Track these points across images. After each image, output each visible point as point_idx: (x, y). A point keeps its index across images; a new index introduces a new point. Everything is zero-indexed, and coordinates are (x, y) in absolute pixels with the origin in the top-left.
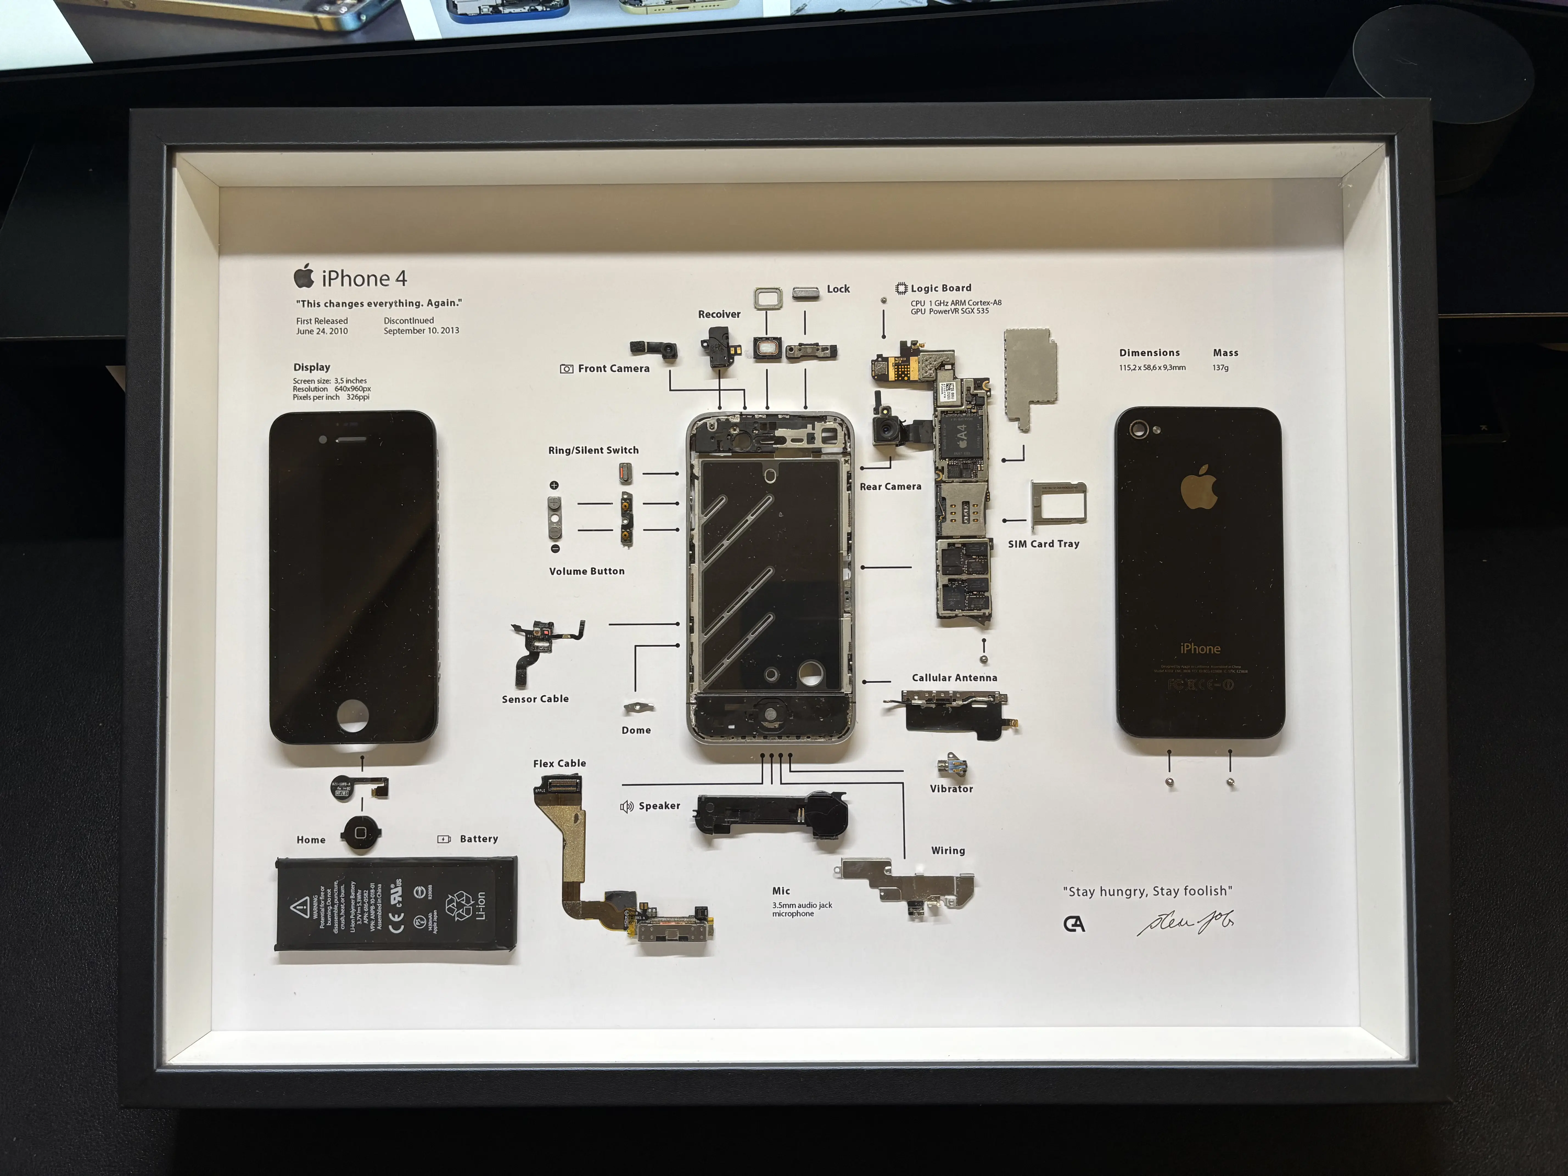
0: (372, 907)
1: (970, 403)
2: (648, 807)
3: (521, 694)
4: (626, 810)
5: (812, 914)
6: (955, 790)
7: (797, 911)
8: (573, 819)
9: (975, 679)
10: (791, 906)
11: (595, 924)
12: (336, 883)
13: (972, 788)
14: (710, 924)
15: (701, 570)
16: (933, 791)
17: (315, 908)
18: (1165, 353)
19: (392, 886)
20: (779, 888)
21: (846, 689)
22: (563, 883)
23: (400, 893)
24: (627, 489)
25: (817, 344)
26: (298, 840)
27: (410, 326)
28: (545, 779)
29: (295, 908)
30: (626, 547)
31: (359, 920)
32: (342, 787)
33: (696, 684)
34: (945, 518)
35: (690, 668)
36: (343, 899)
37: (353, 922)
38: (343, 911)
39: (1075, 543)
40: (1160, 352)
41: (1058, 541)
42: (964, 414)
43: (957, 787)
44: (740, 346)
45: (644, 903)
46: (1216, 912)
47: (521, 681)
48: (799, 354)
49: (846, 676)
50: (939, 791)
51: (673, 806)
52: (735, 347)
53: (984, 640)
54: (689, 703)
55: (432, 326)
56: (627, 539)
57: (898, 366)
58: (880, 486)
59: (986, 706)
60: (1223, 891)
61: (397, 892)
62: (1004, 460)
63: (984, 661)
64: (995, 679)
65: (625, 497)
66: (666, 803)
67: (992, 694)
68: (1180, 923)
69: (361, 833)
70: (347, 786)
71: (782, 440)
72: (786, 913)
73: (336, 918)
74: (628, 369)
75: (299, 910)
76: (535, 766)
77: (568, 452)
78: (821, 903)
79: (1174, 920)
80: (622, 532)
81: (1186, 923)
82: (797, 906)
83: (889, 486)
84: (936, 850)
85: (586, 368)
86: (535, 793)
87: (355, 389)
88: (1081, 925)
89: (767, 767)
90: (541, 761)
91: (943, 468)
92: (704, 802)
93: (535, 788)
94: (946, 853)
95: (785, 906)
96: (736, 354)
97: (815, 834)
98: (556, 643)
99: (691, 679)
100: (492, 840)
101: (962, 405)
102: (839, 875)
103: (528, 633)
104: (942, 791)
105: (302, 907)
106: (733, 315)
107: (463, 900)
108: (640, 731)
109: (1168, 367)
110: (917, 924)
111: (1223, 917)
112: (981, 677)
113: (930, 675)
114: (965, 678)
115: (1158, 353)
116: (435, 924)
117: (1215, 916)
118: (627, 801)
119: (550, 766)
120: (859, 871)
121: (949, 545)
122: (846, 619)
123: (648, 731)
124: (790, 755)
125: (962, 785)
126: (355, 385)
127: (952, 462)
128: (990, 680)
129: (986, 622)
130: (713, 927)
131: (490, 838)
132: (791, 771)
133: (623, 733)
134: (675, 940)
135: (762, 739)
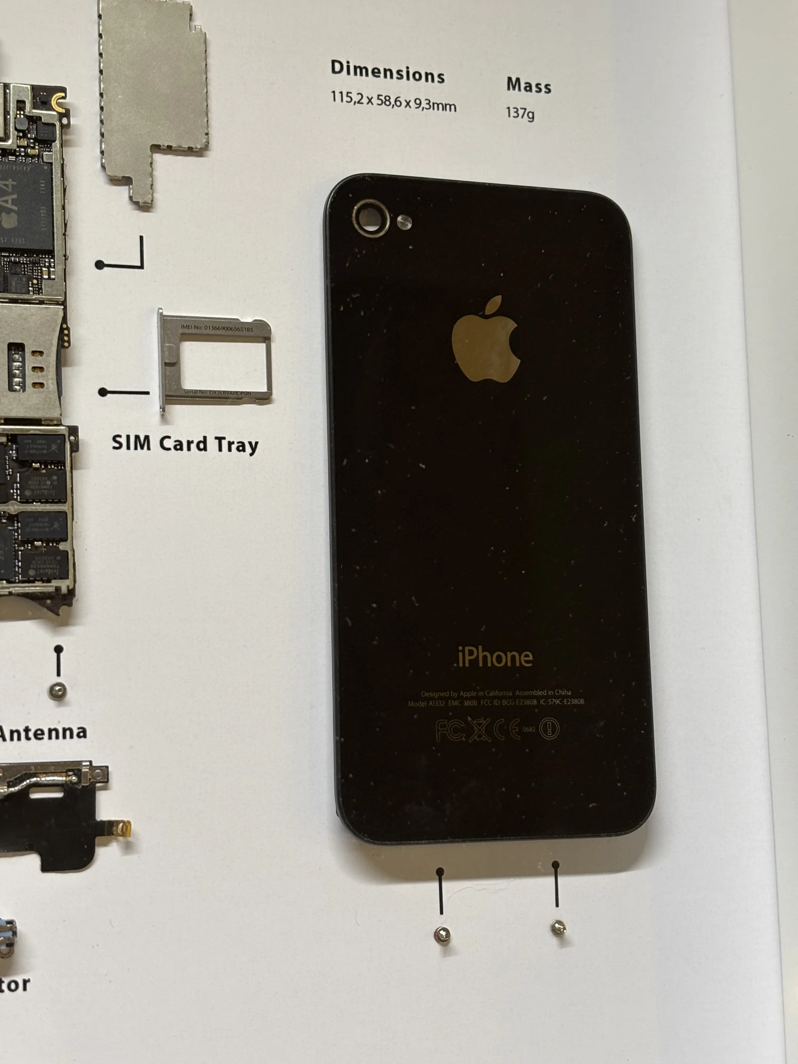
1: (25, 136)
13: (29, 981)
18: (417, 76)
39: (250, 443)
40: (408, 73)
41: (216, 438)
42: (12, 158)
53: (58, 650)
59: (60, 795)
62: (100, 265)
63: (57, 694)
64: (83, 733)
67: (74, 768)
101: (6, 139)
109: (424, 104)
112: (50, 731)
114: (15, 735)
115: (404, 73)
125: (5, 975)
128: (72, 737)
129: (63, 610)
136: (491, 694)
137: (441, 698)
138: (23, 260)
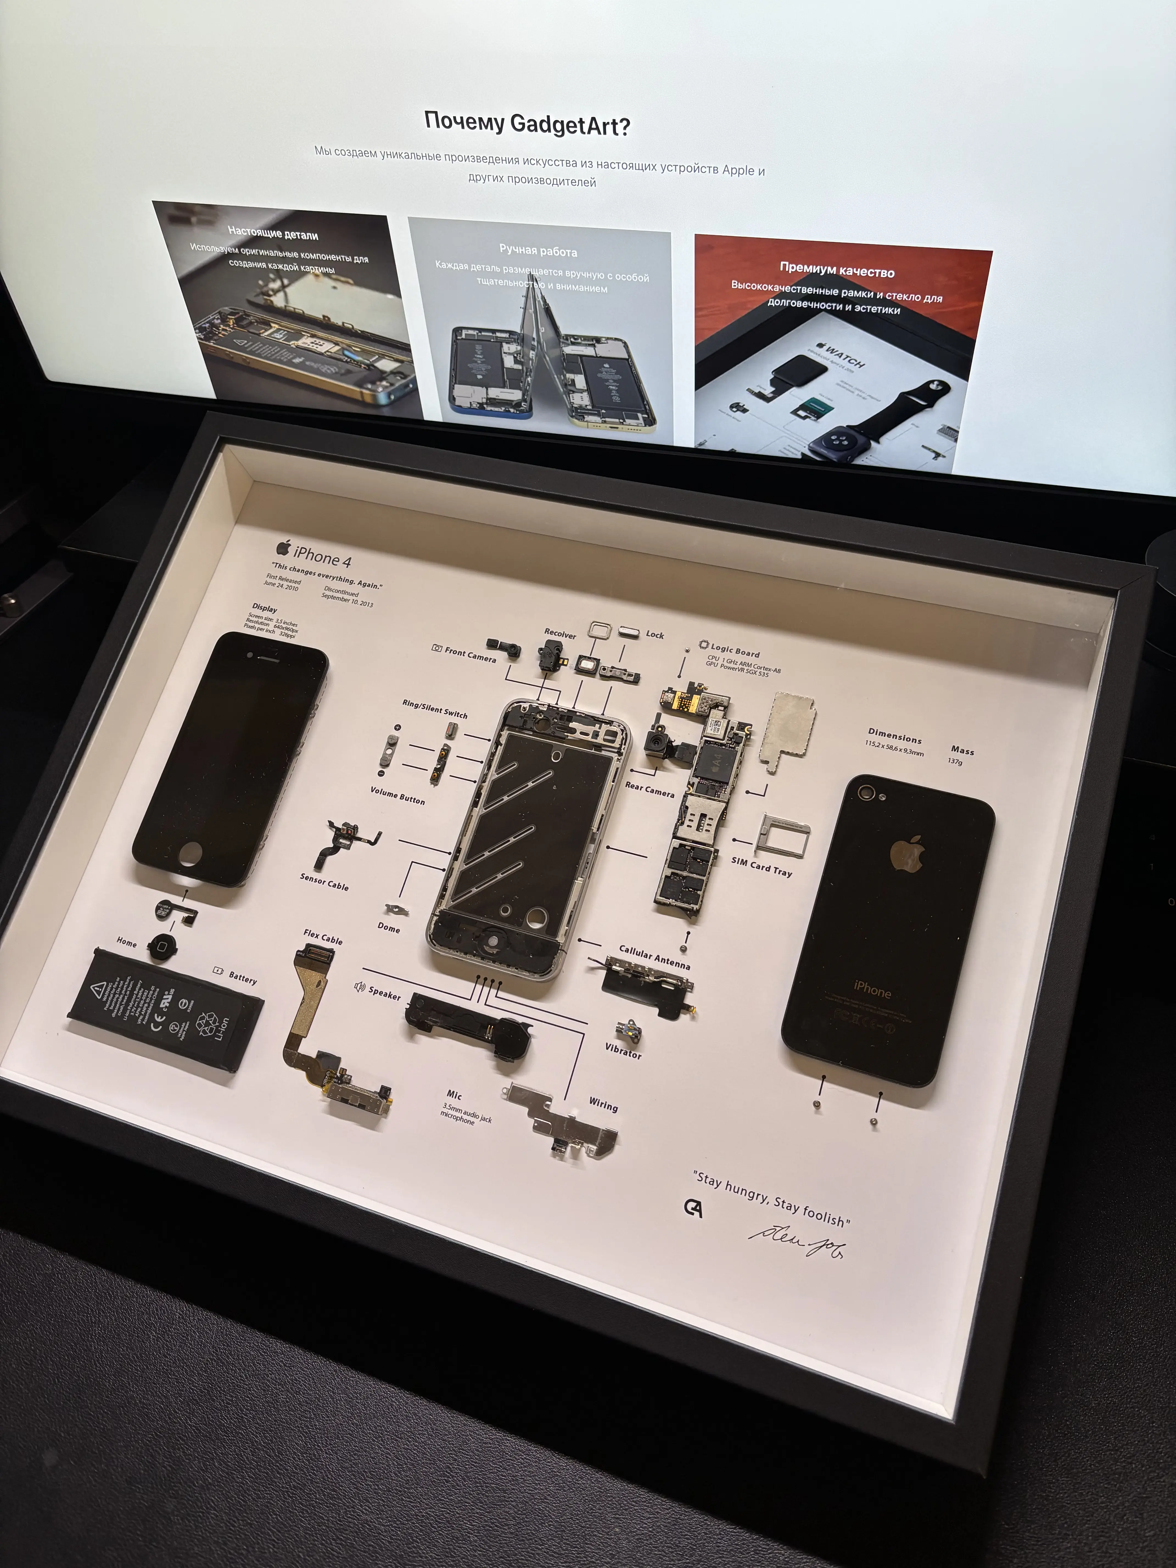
0: (146, 1005)
1: (731, 740)
2: (376, 992)
3: (316, 875)
5: (472, 1123)
6: (625, 1053)
7: (462, 1116)
8: (316, 984)
9: (672, 963)
10: (458, 1110)
11: (302, 1075)
12: (129, 978)
13: (641, 1056)
14: (388, 1103)
15: (480, 814)
16: (607, 1049)
17: (107, 993)
18: (908, 740)
19: (166, 993)
20: (454, 1092)
21: (560, 939)
22: (291, 1034)
23: (169, 1000)
24: (449, 742)
25: (625, 670)
26: (119, 939)
27: (340, 595)
28: (308, 945)
29: (94, 988)
30: (433, 785)
31: (133, 1012)
32: (164, 908)
33: (444, 902)
34: (682, 823)
35: (444, 889)
36: (128, 992)
37: (128, 1012)
38: (125, 1001)
39: (789, 873)
40: (904, 738)
41: (775, 868)
42: (724, 747)
43: (628, 1051)
44: (568, 659)
45: (343, 1069)
46: (828, 1240)
47: (319, 865)
48: (609, 674)
49: (564, 928)
50: (612, 1050)
51: (394, 997)
52: (564, 659)
53: (689, 933)
54: (433, 914)
55: (355, 598)
56: (435, 779)
57: (682, 699)
58: (642, 787)
59: (673, 989)
60: (841, 1223)
61: (168, 999)
62: (747, 792)
63: (684, 950)
64: (688, 968)
65: (445, 748)
66: (390, 992)
67: (680, 979)
68: (792, 1239)
69: (162, 947)
70: (168, 909)
71: (573, 731)
72: (452, 1115)
73: (118, 1005)
74: (481, 657)
75: (95, 990)
76: (305, 934)
77: (417, 706)
78: (483, 1116)
79: (787, 1234)
80: (434, 773)
81: (798, 1242)
82: (463, 1112)
83: (649, 790)
84: (593, 1101)
85: (451, 650)
86: (297, 955)
87: (287, 628)
88: (700, 1211)
89: (479, 987)
91: (694, 783)
92: (416, 997)
93: (298, 950)
94: (601, 1106)
95: (453, 1108)
96: (563, 664)
97: (496, 1052)
98: (356, 843)
99: (442, 896)
100: (252, 982)
101: (723, 740)
102: (505, 1097)
103: (338, 829)
104: (615, 1051)
105: (98, 989)
106: (571, 637)
107: (211, 1020)
108: (392, 929)
109: (908, 751)
110: (556, 1162)
111: (834, 1248)
112: (677, 963)
113: (635, 949)
114: (663, 961)
115: (902, 738)
116: (184, 1032)
117: (827, 1244)
118: (361, 982)
119: (315, 937)
120: (523, 1098)
121: (681, 845)
122: (579, 882)
123: (398, 931)
124: (500, 983)
125: (633, 1051)
126: (288, 626)
127: (703, 781)
128: (684, 968)
129: (693, 917)
130: (391, 1107)
131: (251, 980)
132: (496, 996)
133: (379, 927)
134: (355, 1106)
135: (479, 960)
136: (866, 1005)
137: (840, 999)
138: (716, 784)
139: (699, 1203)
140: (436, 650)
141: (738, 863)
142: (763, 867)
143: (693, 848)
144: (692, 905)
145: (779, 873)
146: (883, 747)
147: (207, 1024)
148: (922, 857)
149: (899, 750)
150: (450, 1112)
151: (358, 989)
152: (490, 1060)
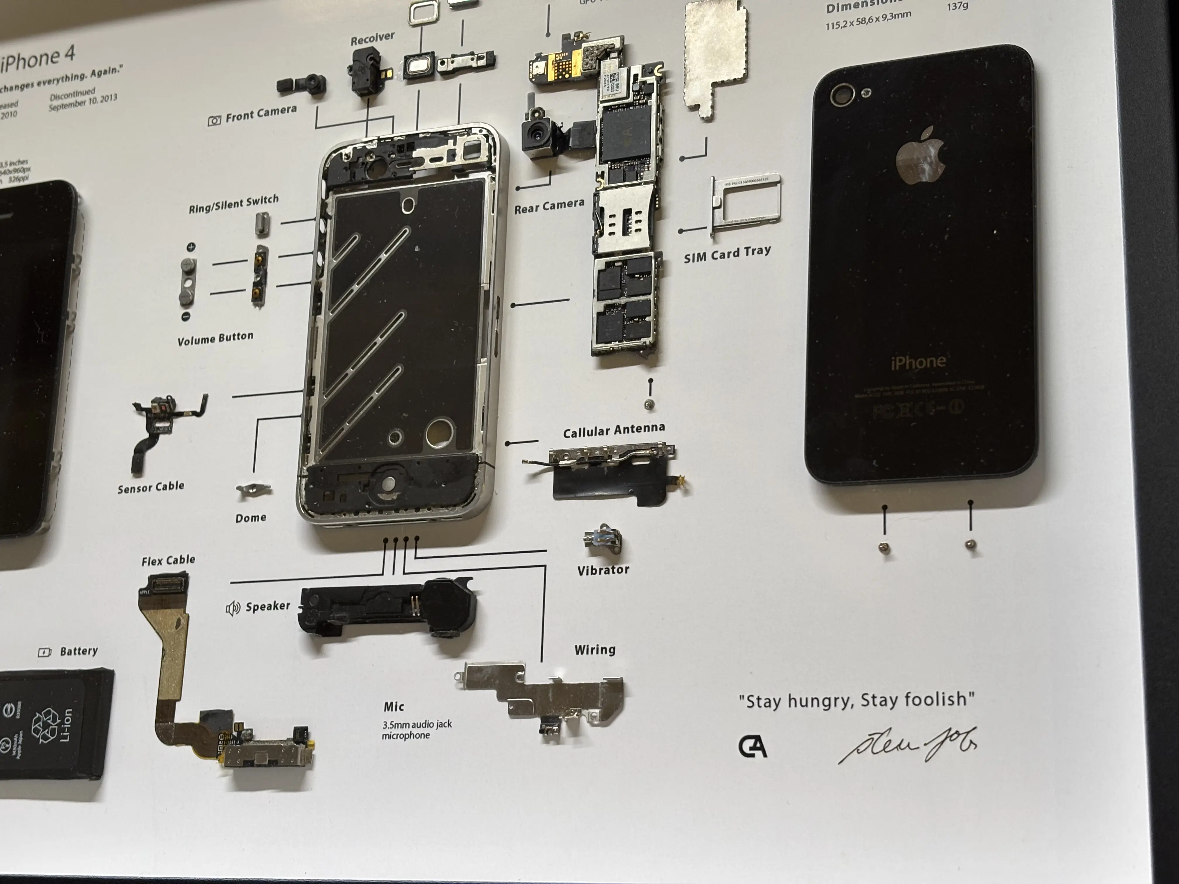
1: (639, 94)
2: (256, 608)
3: (137, 483)
4: (232, 613)
5: (427, 736)
6: (607, 572)
7: (411, 732)
8: (175, 624)
9: (639, 429)
10: (404, 725)
11: (187, 750)
13: (628, 567)
14: (310, 748)
15: (327, 322)
16: (581, 574)
20: (392, 703)
21: (478, 450)
22: (159, 702)
24: (263, 242)
25: (472, 54)
27: (72, 100)
28: (152, 578)
30: (257, 308)
33: (312, 455)
34: (601, 234)
35: (307, 437)
39: (766, 248)
41: (745, 248)
42: (632, 108)
43: (610, 568)
44: (391, 69)
45: (239, 724)
46: (950, 729)
47: (138, 468)
48: (451, 67)
49: (478, 433)
50: (587, 574)
51: (281, 606)
52: (386, 71)
53: (651, 381)
54: (300, 476)
55: (91, 96)
56: (258, 299)
57: (558, 64)
58: (537, 207)
59: (648, 463)
60: (962, 699)
62: (682, 159)
63: (650, 406)
64: (663, 427)
65: (261, 251)
66: (275, 602)
67: (655, 446)
68: (899, 745)
71: (420, 161)
72: (397, 735)
74: (275, 111)
76: (143, 565)
77: (208, 209)
78: (439, 722)
79: (890, 741)
80: (253, 290)
81: (908, 745)
82: (411, 725)
83: (548, 206)
84: (580, 650)
85: (234, 117)
86: (140, 596)
87: (16, 171)
88: (762, 749)
89: (390, 553)
90: (150, 558)
91: (603, 173)
92: (307, 594)
93: (141, 590)
94: (592, 653)
95: (397, 725)
96: (386, 78)
97: (431, 630)
98: (178, 423)
99: (305, 449)
100: (92, 650)
101: (627, 97)
102: (462, 685)
103: (148, 411)
104: (592, 574)
106: (387, 37)
107: (49, 719)
108: (255, 518)
109: (889, 17)
110: (552, 748)
111: (962, 737)
112: (645, 427)
113: (584, 429)
114: (626, 430)
115: (876, 1)
116: (20, 747)
117: (950, 735)
118: (234, 602)
119: (158, 564)
120: (486, 678)
121: (608, 265)
122: (482, 364)
123: (263, 518)
124: (417, 538)
125: (617, 564)
126: (17, 167)
127: (616, 166)
128: (656, 430)
129: (651, 357)
130: (313, 753)
131: (90, 650)
132: (416, 558)
133: (237, 522)
134: (265, 766)
135: (377, 514)
136: (915, 386)
137: (877, 391)
138: (635, 163)
139: (758, 738)
140: (214, 124)
141: (693, 261)
142: (729, 253)
143: (625, 262)
144: (643, 340)
145: (753, 254)
146: (852, 24)
147: (46, 726)
148: (942, 155)
149: (875, 20)
150: (395, 731)
151: (231, 611)
152: (429, 644)
